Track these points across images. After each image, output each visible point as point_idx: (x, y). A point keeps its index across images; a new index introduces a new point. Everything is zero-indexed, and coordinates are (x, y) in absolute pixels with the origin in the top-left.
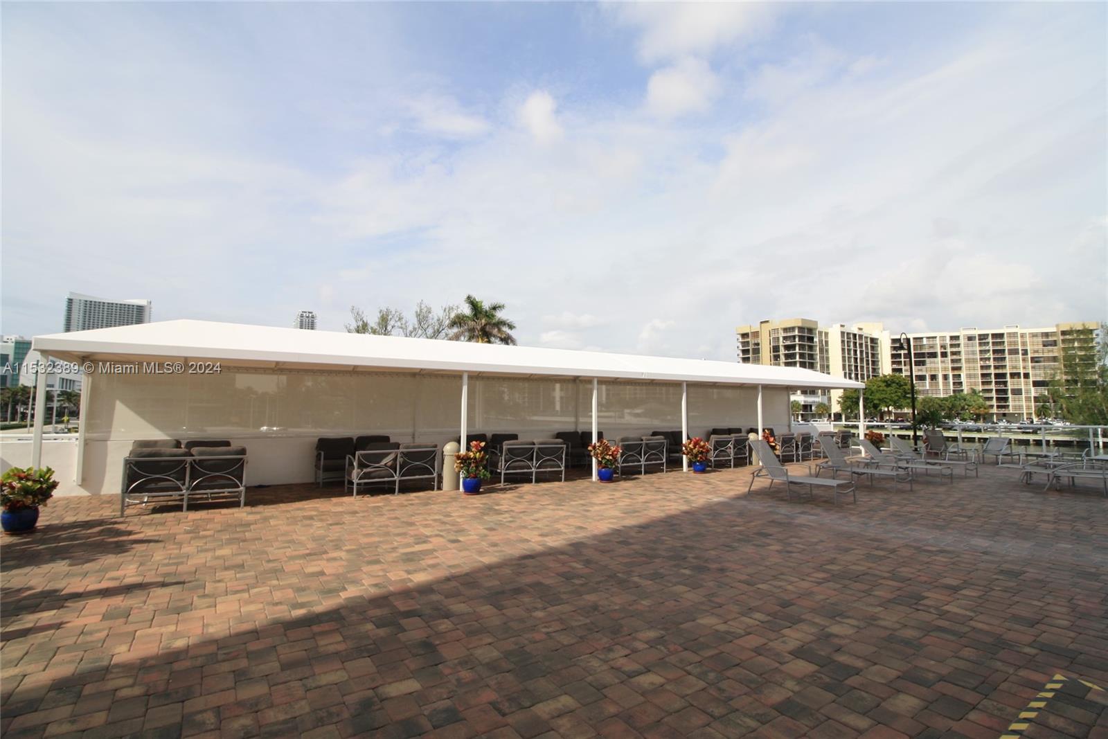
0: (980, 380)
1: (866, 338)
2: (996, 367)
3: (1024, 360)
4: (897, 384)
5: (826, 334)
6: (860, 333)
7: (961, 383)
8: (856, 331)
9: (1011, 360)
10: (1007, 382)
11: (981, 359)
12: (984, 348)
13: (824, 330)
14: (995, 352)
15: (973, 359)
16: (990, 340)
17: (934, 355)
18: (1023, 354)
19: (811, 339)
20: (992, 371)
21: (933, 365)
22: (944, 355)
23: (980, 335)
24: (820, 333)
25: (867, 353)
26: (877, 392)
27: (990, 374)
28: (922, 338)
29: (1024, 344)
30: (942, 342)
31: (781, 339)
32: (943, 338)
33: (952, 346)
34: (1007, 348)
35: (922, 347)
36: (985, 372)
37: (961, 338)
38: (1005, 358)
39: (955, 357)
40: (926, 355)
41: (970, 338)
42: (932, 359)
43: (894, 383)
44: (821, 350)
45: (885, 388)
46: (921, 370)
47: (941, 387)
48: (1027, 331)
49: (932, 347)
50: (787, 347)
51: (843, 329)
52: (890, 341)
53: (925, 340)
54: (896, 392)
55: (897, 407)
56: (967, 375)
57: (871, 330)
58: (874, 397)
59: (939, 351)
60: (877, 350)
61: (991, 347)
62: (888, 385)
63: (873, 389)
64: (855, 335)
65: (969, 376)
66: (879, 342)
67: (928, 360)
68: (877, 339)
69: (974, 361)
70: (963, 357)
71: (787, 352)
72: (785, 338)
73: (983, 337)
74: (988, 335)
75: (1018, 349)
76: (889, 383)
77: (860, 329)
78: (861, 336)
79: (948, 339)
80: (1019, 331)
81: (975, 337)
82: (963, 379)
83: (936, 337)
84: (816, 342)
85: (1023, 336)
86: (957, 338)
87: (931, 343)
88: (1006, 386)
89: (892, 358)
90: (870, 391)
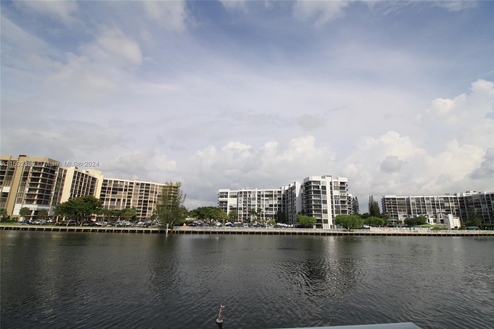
0: (138, 203)
1: (90, 177)
2: (145, 198)
3: (155, 196)
4: (91, 201)
5: (66, 171)
6: (87, 174)
7: (130, 204)
8: (84, 172)
9: (151, 196)
10: (147, 204)
11: (140, 194)
12: (142, 189)
13: (64, 168)
14: (146, 191)
15: (137, 193)
16: (145, 186)
17: (121, 190)
18: (155, 193)
19: (53, 172)
20: (143, 199)
21: (120, 194)
22: (126, 190)
23: (141, 183)
24: (61, 170)
25: (88, 185)
26: (78, 205)
27: (142, 200)
28: (118, 181)
29: (156, 189)
30: (126, 184)
31: (31, 168)
32: (127, 182)
33: (130, 186)
34: (150, 190)
35: (117, 185)
36: (140, 199)
37: (134, 183)
38: (149, 194)
39: (130, 192)
40: (118, 189)
41: (138, 184)
42: (120, 192)
43: (90, 200)
44: (59, 179)
45: (83, 203)
46: (114, 196)
47: (121, 205)
48: (159, 184)
49: (121, 186)
50: (34, 174)
51: (76, 170)
52: (103, 181)
53: (119, 182)
54: (89, 205)
55: (98, 214)
56: (133, 200)
57: (93, 173)
58: (76, 208)
59: (124, 188)
60: (95, 184)
61: (144, 189)
62: (86, 201)
63: (77, 203)
64: (83, 174)
65: (134, 201)
66: (97, 180)
67: (118, 192)
68: (96, 179)
69: (137, 194)
70: (133, 192)
71: (33, 177)
72: (34, 168)
73: (142, 184)
74: (144, 184)
75: (154, 191)
76: (87, 200)
77: (88, 172)
78: (86, 176)
79: (129, 183)
80: (156, 184)
81: (140, 184)
82: (131, 202)
83: (124, 182)
84: (56, 174)
85: (157, 186)
86: (132, 183)
87: (121, 184)
88: (147, 206)
89: (102, 189)
90: (75, 204)
